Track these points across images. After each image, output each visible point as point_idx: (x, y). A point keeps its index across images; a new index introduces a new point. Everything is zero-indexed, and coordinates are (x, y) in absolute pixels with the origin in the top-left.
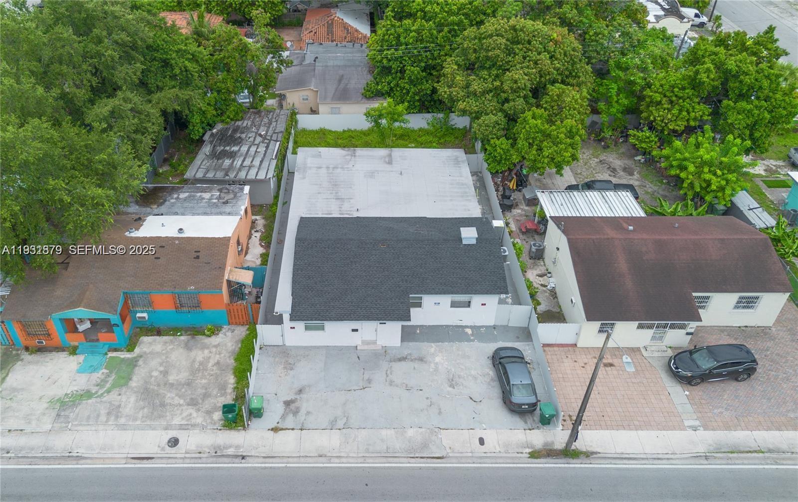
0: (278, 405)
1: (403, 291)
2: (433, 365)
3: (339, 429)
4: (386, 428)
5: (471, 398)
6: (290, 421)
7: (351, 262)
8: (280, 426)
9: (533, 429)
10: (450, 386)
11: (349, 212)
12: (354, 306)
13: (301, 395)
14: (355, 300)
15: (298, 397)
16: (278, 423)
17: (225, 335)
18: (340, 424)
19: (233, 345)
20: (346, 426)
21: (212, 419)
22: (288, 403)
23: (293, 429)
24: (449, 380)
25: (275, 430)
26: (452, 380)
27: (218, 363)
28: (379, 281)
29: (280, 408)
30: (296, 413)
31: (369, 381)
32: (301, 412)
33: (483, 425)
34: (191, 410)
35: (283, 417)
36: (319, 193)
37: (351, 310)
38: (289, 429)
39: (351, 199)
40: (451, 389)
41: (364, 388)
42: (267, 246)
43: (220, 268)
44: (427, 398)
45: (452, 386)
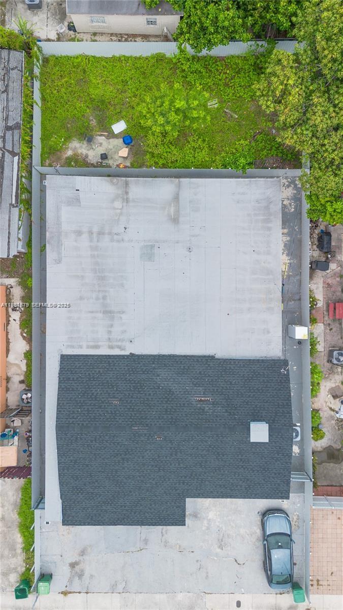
0: (64, 568)
2: (205, 522)
3: (119, 593)
4: (159, 593)
5: (236, 561)
6: (76, 585)
7: (123, 459)
8: (68, 589)
9: (284, 593)
10: (219, 547)
11: (120, 344)
12: (127, 510)
13: (85, 557)
14: (128, 504)
15: (81, 558)
16: (66, 586)
18: (120, 588)
20: (125, 591)
21: (9, 582)
22: (73, 565)
23: (80, 593)
24: (219, 540)
25: (65, 593)
26: (222, 541)
28: (154, 482)
29: (66, 570)
30: (81, 576)
31: (146, 541)
32: (85, 575)
33: (243, 590)
35: (71, 581)
36: (81, 298)
37: (125, 514)
38: (76, 593)
39: (123, 312)
40: (218, 550)
41: (141, 550)
42: (29, 340)
44: (197, 561)
45: (221, 547)
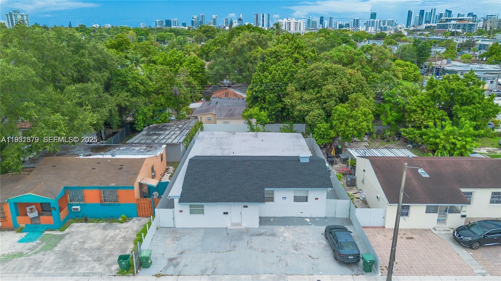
0: (164, 261)
1: (260, 186)
2: (281, 238)
3: (208, 275)
4: (245, 274)
5: (310, 257)
6: (171, 270)
8: (162, 273)
9: (359, 275)
10: (295, 250)
12: (225, 194)
13: (182, 255)
15: (180, 256)
16: (161, 271)
17: (134, 222)
18: (209, 272)
19: (137, 228)
20: (214, 273)
21: (110, 269)
22: (171, 260)
23: (172, 275)
24: (294, 246)
25: (158, 276)
26: (296, 246)
27: (124, 237)
29: (165, 262)
30: (175, 266)
31: (234, 247)
32: (180, 265)
33: (320, 272)
34: (97, 265)
35: (166, 268)
36: (210, 147)
37: (223, 196)
38: (169, 275)
39: (230, 149)
40: (295, 251)
41: (230, 251)
43: (135, 174)
44: (277, 257)
45: (296, 249)
